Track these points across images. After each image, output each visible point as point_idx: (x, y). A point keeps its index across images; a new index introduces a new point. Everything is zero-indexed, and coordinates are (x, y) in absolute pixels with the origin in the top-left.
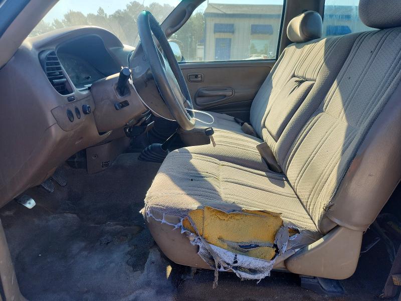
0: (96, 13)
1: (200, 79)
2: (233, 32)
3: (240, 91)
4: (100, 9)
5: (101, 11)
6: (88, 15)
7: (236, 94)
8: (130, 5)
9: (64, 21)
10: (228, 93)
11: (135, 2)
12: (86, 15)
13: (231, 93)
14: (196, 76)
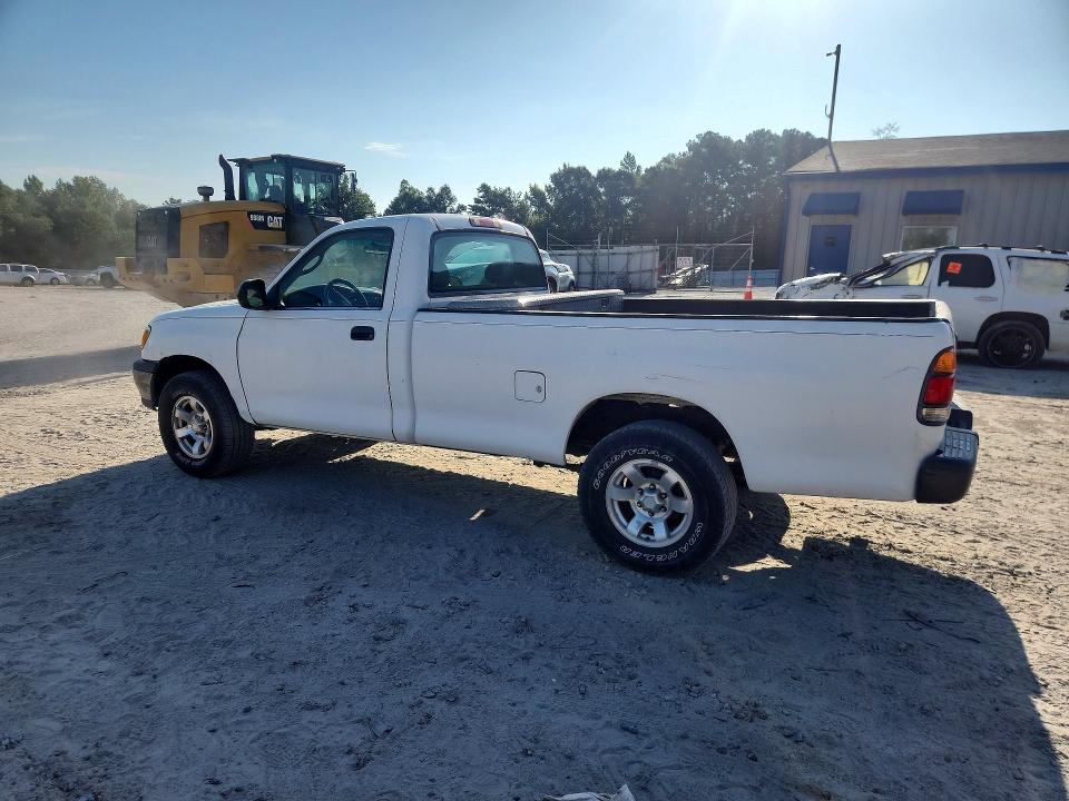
0: (616, 167)
2: (855, 212)
4: (628, 155)
5: (629, 159)
6: (600, 172)
8: (697, 140)
9: (549, 190)
11: (709, 133)
12: (594, 173)
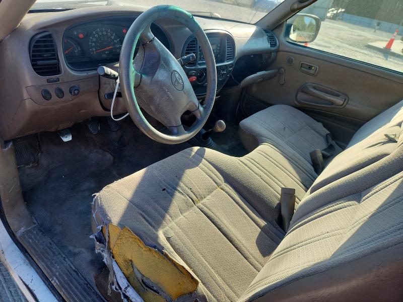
1: (312, 72)
3: (356, 105)
7: (347, 106)
10: (338, 101)
13: (342, 102)
14: (310, 68)
